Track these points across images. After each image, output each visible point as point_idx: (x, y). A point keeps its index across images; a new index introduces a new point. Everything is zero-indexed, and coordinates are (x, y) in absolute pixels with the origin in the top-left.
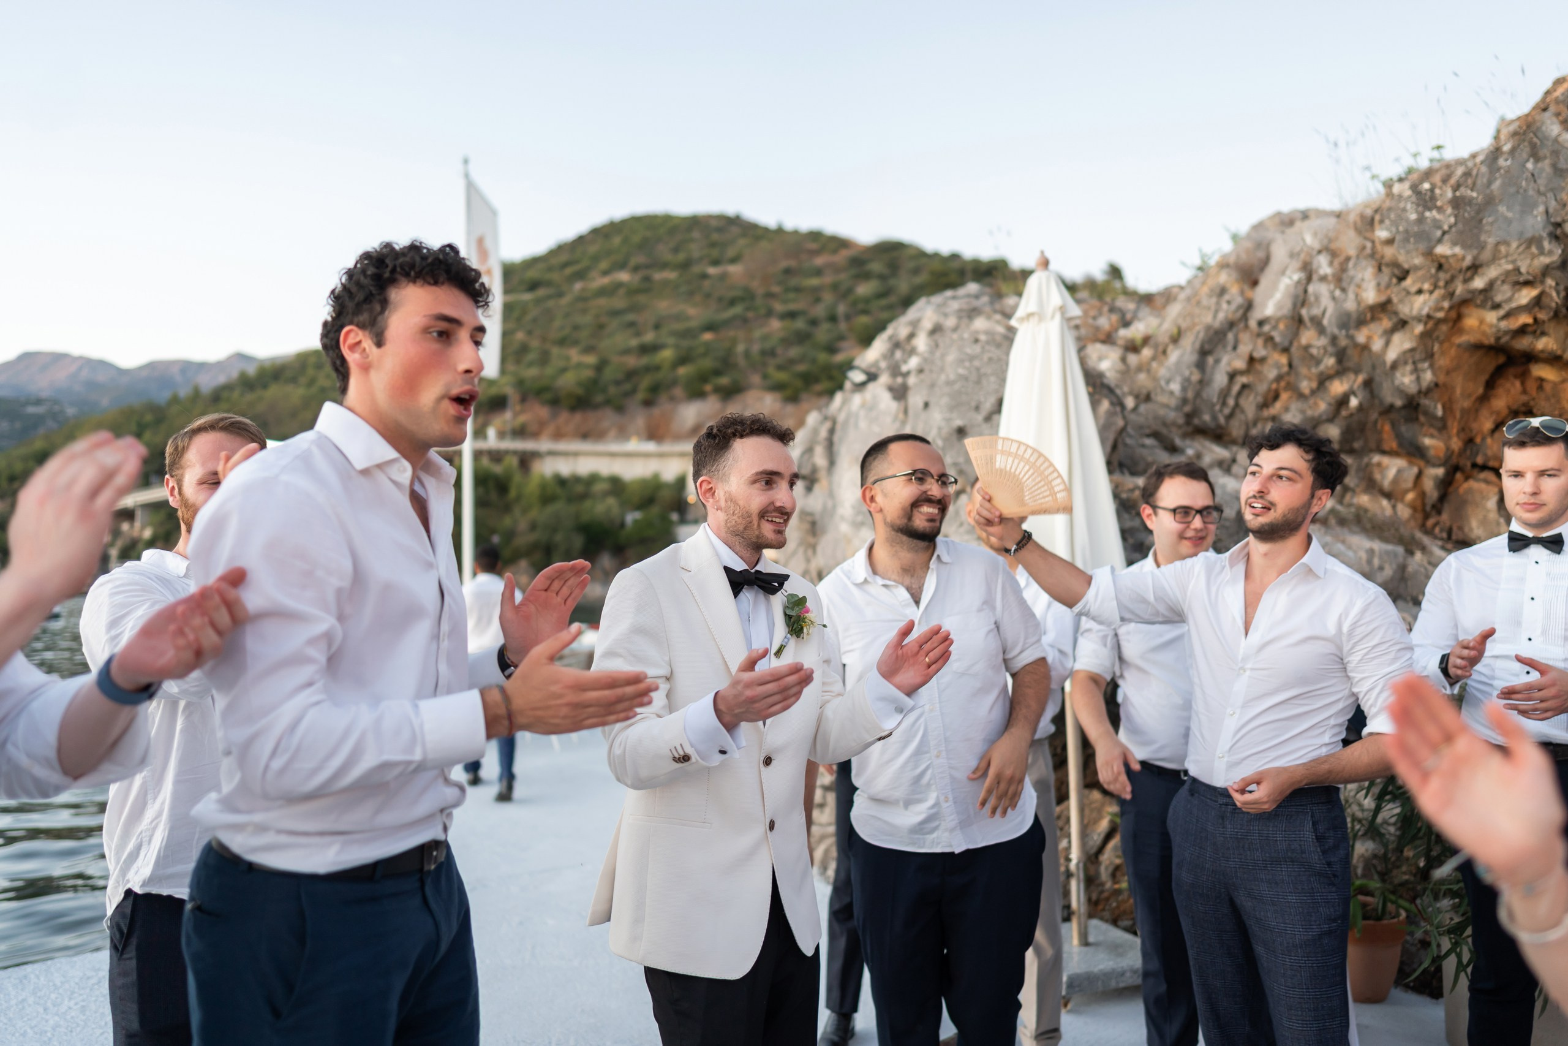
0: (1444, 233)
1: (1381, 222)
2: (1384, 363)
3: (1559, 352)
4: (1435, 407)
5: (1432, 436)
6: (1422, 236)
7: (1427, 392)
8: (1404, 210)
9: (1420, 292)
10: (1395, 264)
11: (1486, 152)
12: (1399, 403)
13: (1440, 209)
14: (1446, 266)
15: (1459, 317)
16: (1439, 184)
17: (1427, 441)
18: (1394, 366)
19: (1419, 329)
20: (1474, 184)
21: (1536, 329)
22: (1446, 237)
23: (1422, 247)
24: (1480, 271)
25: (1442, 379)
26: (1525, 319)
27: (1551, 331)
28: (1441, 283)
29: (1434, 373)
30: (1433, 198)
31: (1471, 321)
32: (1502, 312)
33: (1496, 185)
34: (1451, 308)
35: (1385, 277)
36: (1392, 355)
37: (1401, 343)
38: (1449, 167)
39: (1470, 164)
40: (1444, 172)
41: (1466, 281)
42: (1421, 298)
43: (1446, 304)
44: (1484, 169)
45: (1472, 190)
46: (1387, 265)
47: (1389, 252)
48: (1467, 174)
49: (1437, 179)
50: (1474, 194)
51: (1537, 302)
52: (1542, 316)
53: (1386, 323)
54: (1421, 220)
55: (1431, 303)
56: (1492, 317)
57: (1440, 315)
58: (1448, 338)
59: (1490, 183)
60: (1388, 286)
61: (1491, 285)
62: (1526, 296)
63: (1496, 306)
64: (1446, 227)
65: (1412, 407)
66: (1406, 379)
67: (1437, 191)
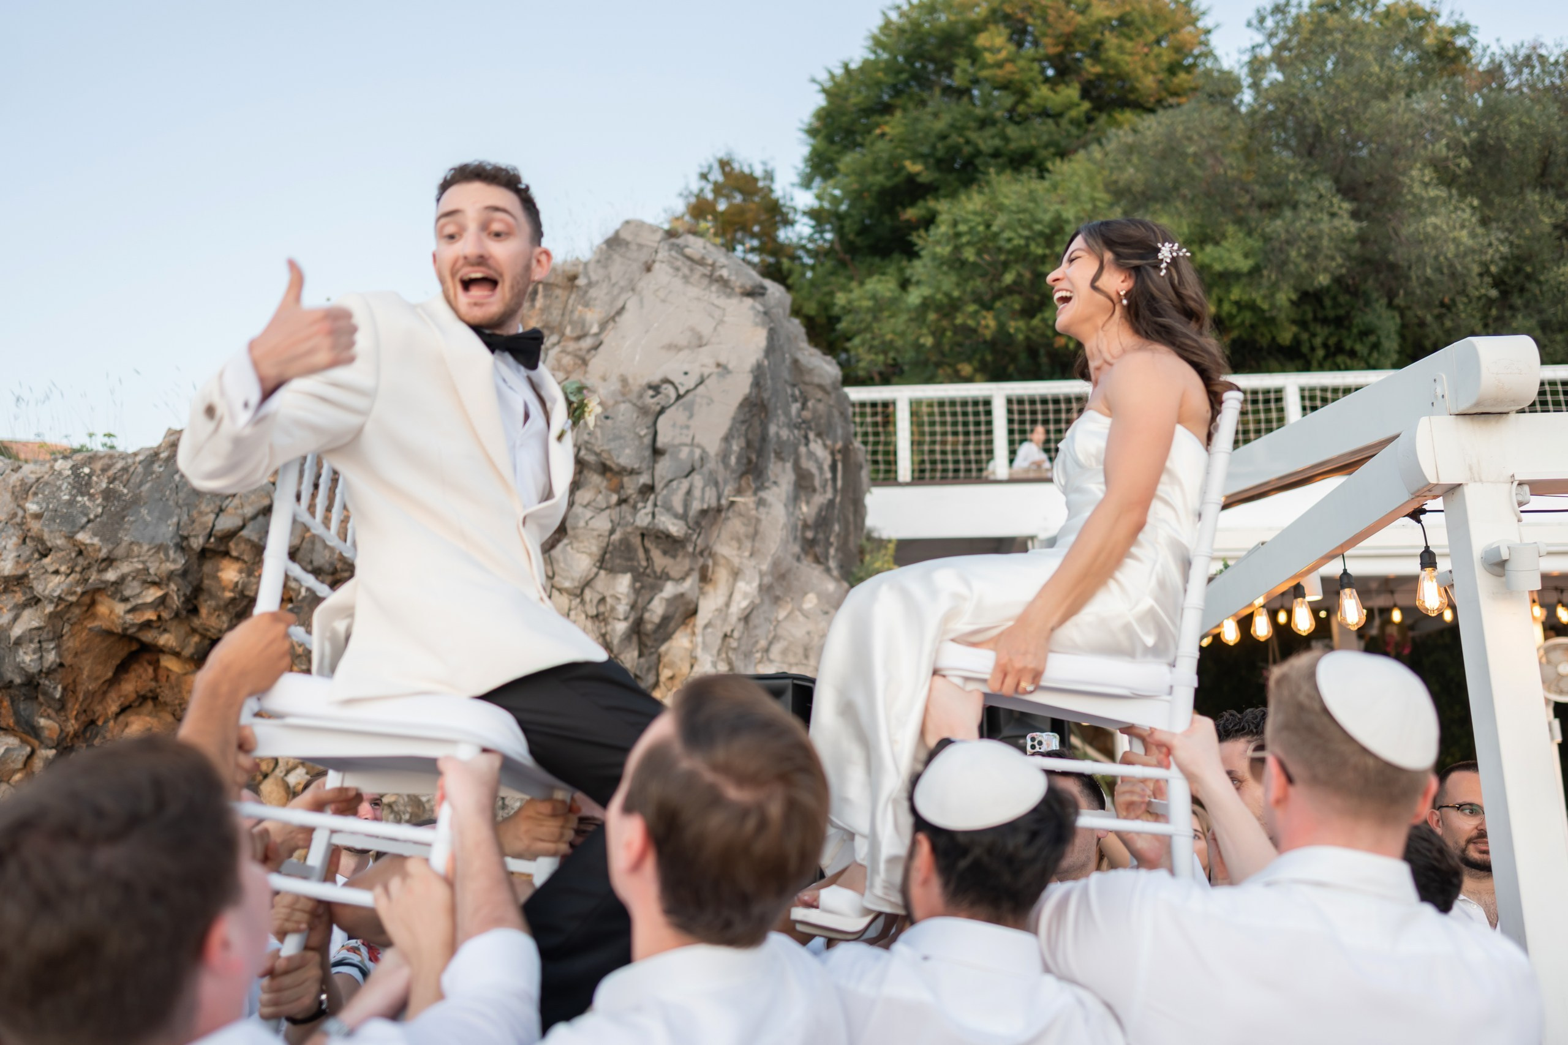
0: (89, 521)
1: (35, 494)
2: (9, 636)
3: (178, 649)
4: (55, 688)
5: (49, 717)
6: (68, 519)
7: (49, 673)
8: (59, 488)
9: (56, 572)
10: (40, 540)
11: (147, 453)
12: (18, 680)
13: (92, 497)
14: (85, 553)
15: (93, 603)
16: (98, 472)
17: (43, 722)
18: (18, 642)
19: (50, 608)
20: (128, 480)
21: (158, 624)
22: (90, 525)
23: (65, 529)
24: (115, 564)
25: (68, 660)
26: (150, 615)
27: (173, 629)
28: (78, 569)
29: (59, 655)
30: (88, 484)
31: (102, 609)
32: (129, 606)
33: (146, 487)
34: (84, 593)
35: (27, 551)
36: (17, 631)
37: (30, 620)
38: (112, 456)
39: (130, 461)
40: (106, 461)
41: (101, 571)
42: (57, 579)
43: (79, 590)
44: (140, 469)
45: (124, 486)
46: (32, 538)
47: (35, 526)
48: (125, 469)
49: (98, 466)
50: (125, 491)
51: (162, 601)
52: (165, 615)
53: (19, 597)
54: (71, 503)
55: (64, 586)
56: (120, 608)
57: (73, 599)
58: (80, 621)
59: (141, 484)
60: (27, 561)
61: (122, 580)
62: (152, 595)
63: (125, 600)
64: (92, 516)
65: (32, 685)
66: (27, 658)
67: (94, 478)
